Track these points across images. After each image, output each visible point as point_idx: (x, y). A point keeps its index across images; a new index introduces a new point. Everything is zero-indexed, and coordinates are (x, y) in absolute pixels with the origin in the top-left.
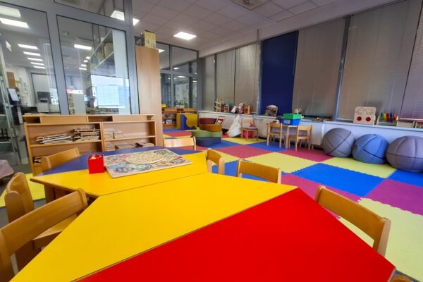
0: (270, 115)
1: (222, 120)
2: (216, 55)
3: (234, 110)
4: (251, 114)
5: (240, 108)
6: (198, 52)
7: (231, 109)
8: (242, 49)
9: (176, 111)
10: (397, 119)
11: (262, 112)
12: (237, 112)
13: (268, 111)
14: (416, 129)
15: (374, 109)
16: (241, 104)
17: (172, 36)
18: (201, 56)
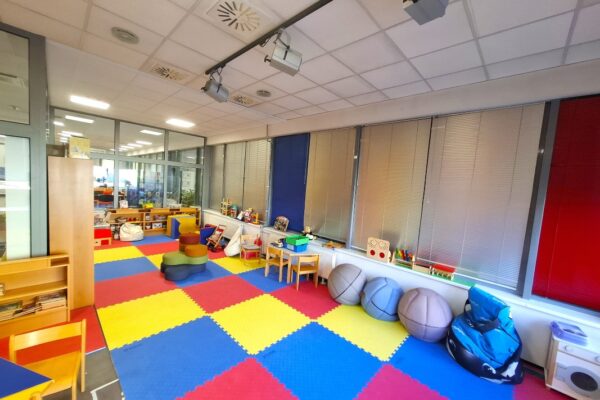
0: (279, 229)
1: (222, 230)
2: (225, 145)
3: (240, 217)
4: (260, 223)
5: (247, 214)
6: (205, 139)
7: (238, 213)
8: (252, 143)
9: (168, 211)
10: (414, 260)
11: (272, 224)
12: (243, 220)
13: (277, 224)
14: (432, 277)
15: (388, 243)
16: (250, 210)
17: (164, 122)
18: (210, 143)
